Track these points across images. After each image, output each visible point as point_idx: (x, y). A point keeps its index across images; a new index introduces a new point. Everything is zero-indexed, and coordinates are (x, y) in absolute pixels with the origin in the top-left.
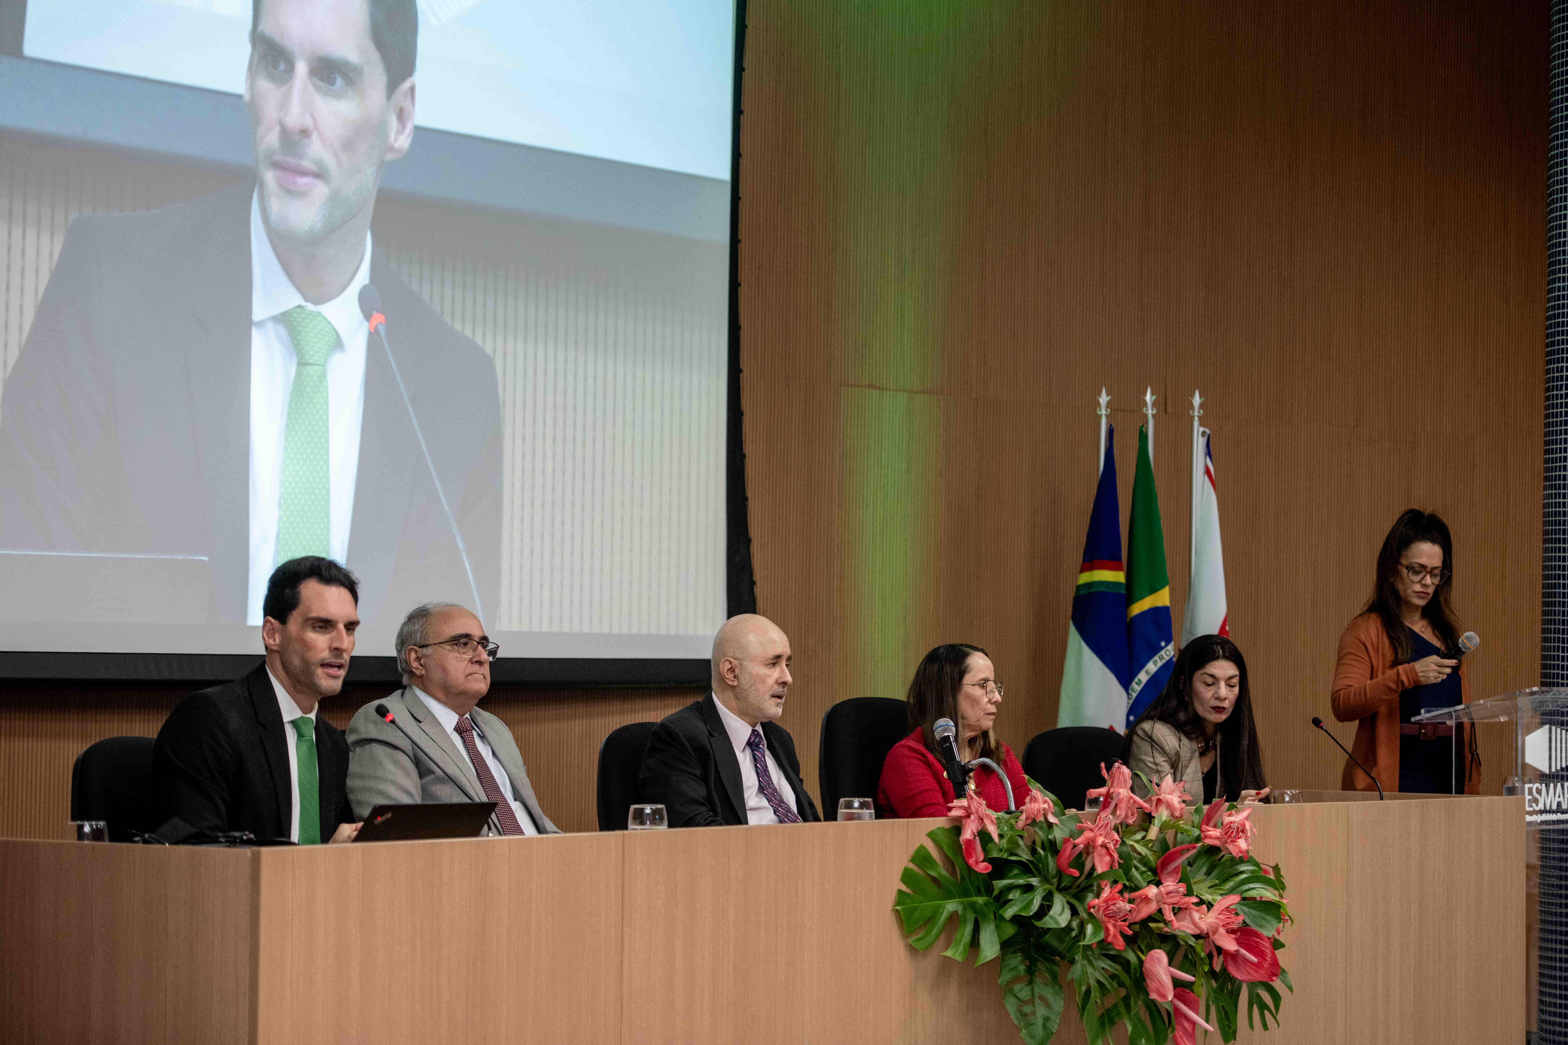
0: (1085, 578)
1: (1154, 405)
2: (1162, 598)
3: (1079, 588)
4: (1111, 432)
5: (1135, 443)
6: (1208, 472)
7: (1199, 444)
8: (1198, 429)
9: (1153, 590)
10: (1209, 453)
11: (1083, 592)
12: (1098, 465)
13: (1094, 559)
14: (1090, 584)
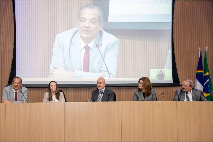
4: (201, 53)
12: (199, 56)
13: (198, 69)
14: (198, 73)
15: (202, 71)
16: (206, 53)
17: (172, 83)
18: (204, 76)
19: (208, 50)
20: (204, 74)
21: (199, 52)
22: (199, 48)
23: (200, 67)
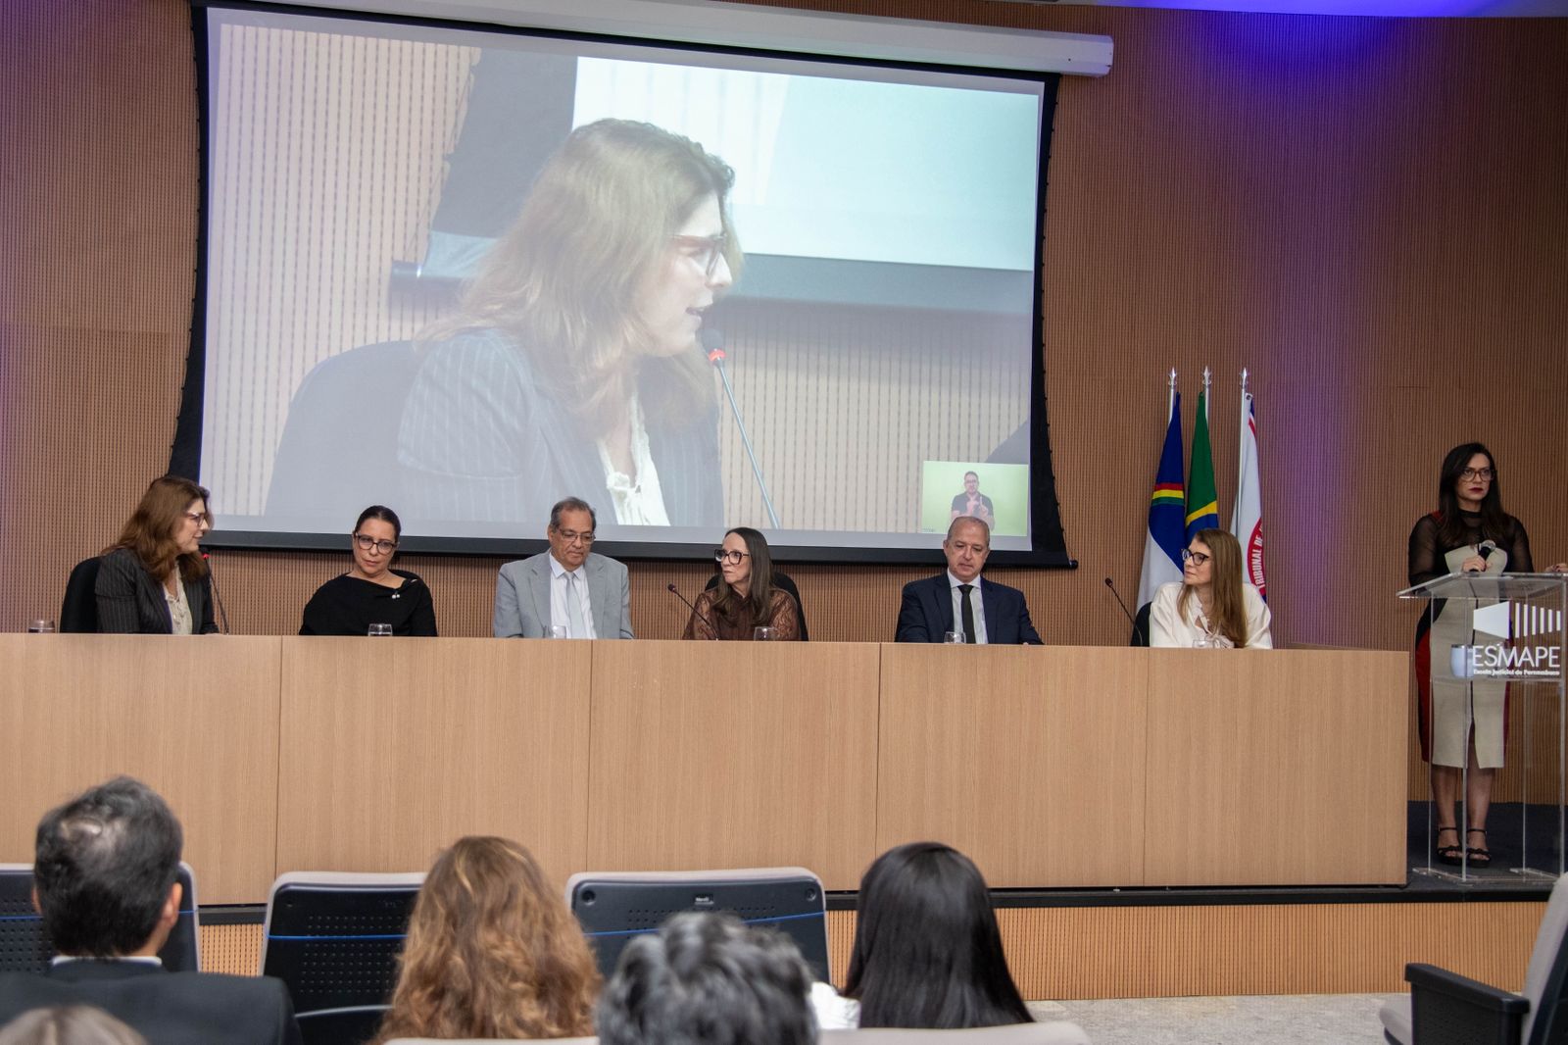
0: (1158, 494)
1: (1210, 378)
2: (1212, 508)
3: (1153, 501)
4: (1178, 397)
5: (1196, 403)
6: (1251, 423)
7: (1245, 405)
8: (1244, 394)
9: (1206, 503)
10: (1252, 411)
11: (1155, 504)
12: (1168, 416)
13: (1161, 482)
14: (1158, 499)
15: (1178, 494)
16: (1202, 398)
17: (1029, 548)
18: (1188, 523)
19: (1209, 386)
20: (1189, 513)
21: (1169, 392)
22: (1170, 372)
23: (1170, 470)
